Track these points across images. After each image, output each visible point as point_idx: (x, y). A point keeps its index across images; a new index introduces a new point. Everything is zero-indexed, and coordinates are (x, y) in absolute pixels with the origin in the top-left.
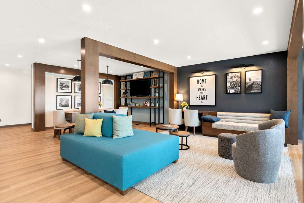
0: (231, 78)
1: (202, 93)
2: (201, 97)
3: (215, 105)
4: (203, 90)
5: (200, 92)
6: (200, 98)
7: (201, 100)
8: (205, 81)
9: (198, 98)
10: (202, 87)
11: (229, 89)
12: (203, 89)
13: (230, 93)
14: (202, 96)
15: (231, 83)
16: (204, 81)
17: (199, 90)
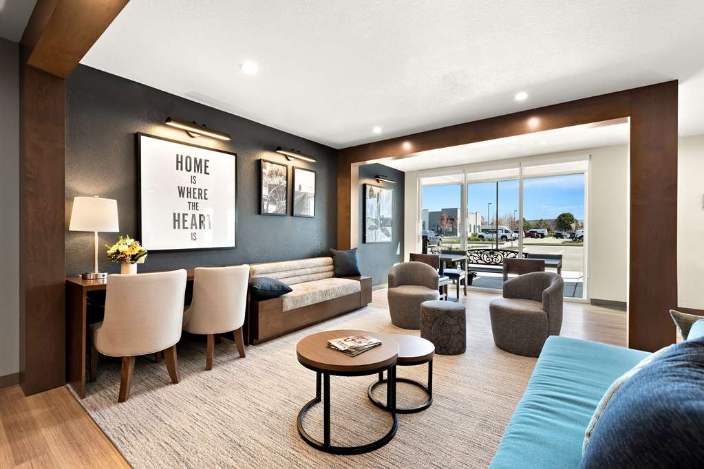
0: (271, 175)
1: (195, 206)
2: (189, 218)
3: (233, 245)
4: (196, 195)
5: (185, 200)
6: (188, 224)
7: (189, 231)
8: (206, 167)
9: (178, 221)
10: (193, 186)
11: (266, 203)
12: (196, 191)
13: (269, 212)
14: (194, 215)
15: (270, 187)
16: (200, 166)
17: (181, 192)
